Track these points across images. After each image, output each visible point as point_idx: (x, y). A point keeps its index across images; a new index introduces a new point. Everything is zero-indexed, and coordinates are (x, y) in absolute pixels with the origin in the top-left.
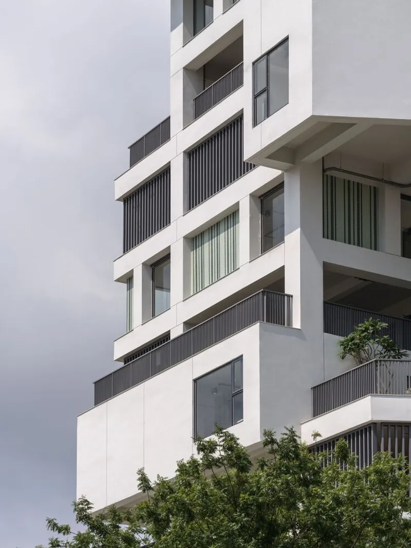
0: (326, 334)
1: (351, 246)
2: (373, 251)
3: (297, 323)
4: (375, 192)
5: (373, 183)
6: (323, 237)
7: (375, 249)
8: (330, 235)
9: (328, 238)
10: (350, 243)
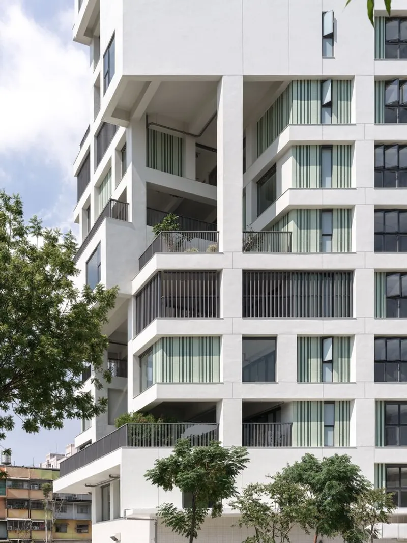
0: (148, 226)
1: (166, 173)
2: (180, 177)
3: (130, 219)
4: (181, 142)
5: (180, 135)
6: (148, 166)
7: (181, 176)
8: (152, 166)
9: (151, 168)
10: (165, 171)
